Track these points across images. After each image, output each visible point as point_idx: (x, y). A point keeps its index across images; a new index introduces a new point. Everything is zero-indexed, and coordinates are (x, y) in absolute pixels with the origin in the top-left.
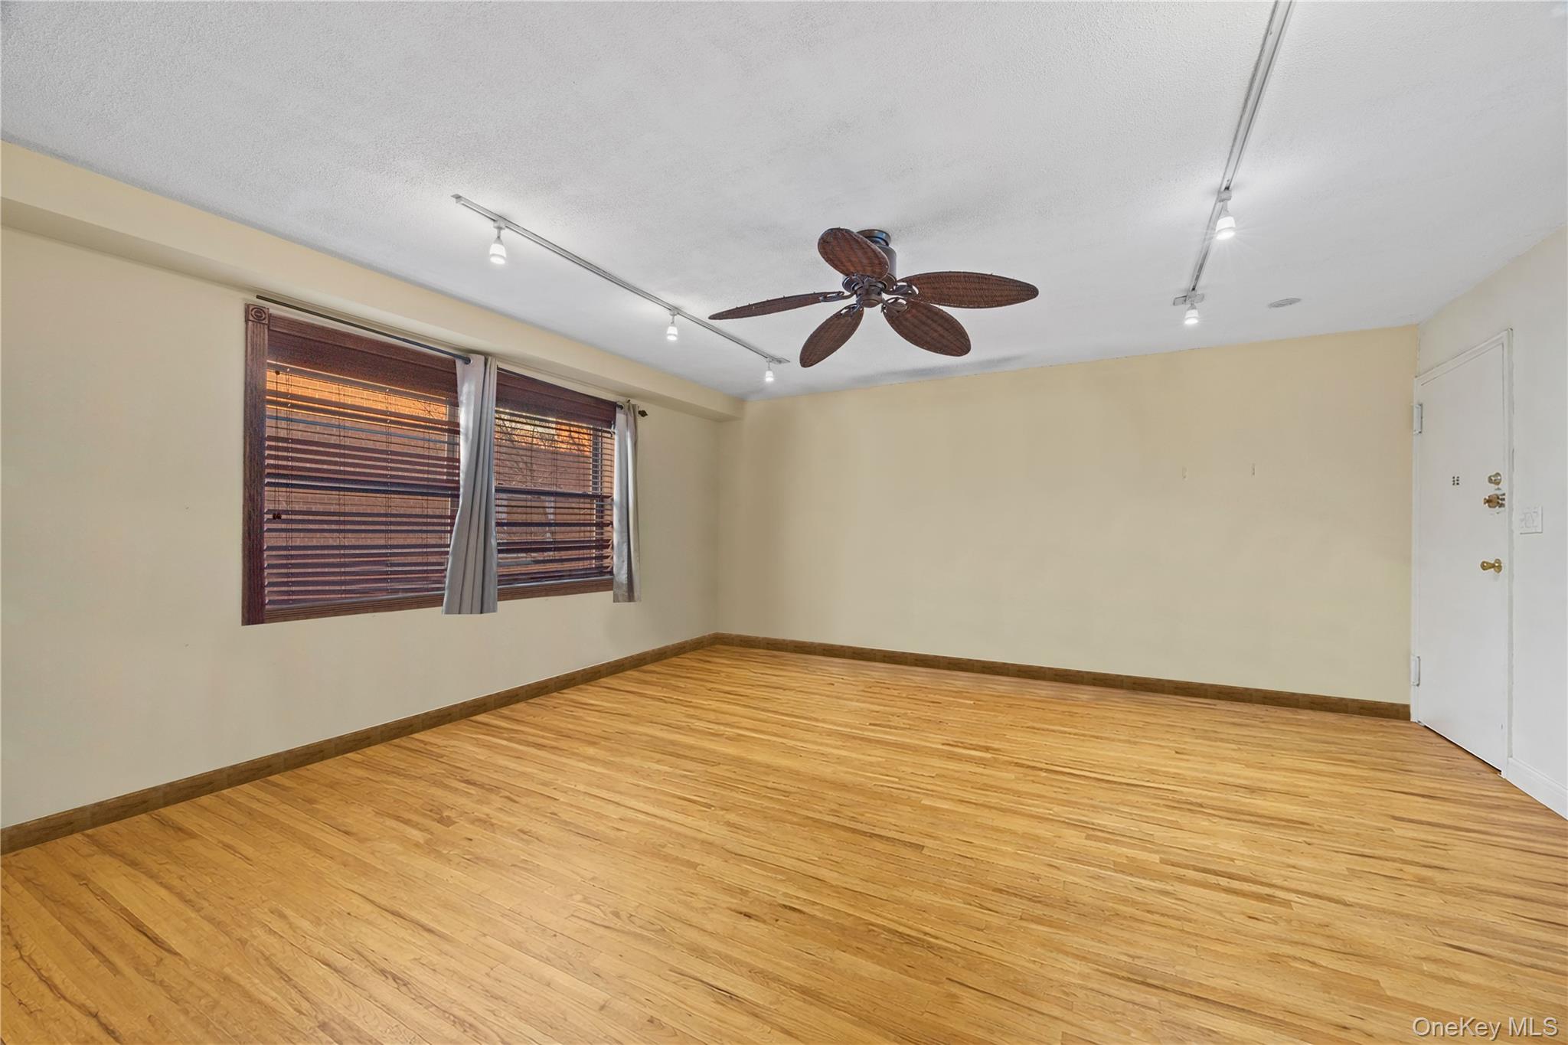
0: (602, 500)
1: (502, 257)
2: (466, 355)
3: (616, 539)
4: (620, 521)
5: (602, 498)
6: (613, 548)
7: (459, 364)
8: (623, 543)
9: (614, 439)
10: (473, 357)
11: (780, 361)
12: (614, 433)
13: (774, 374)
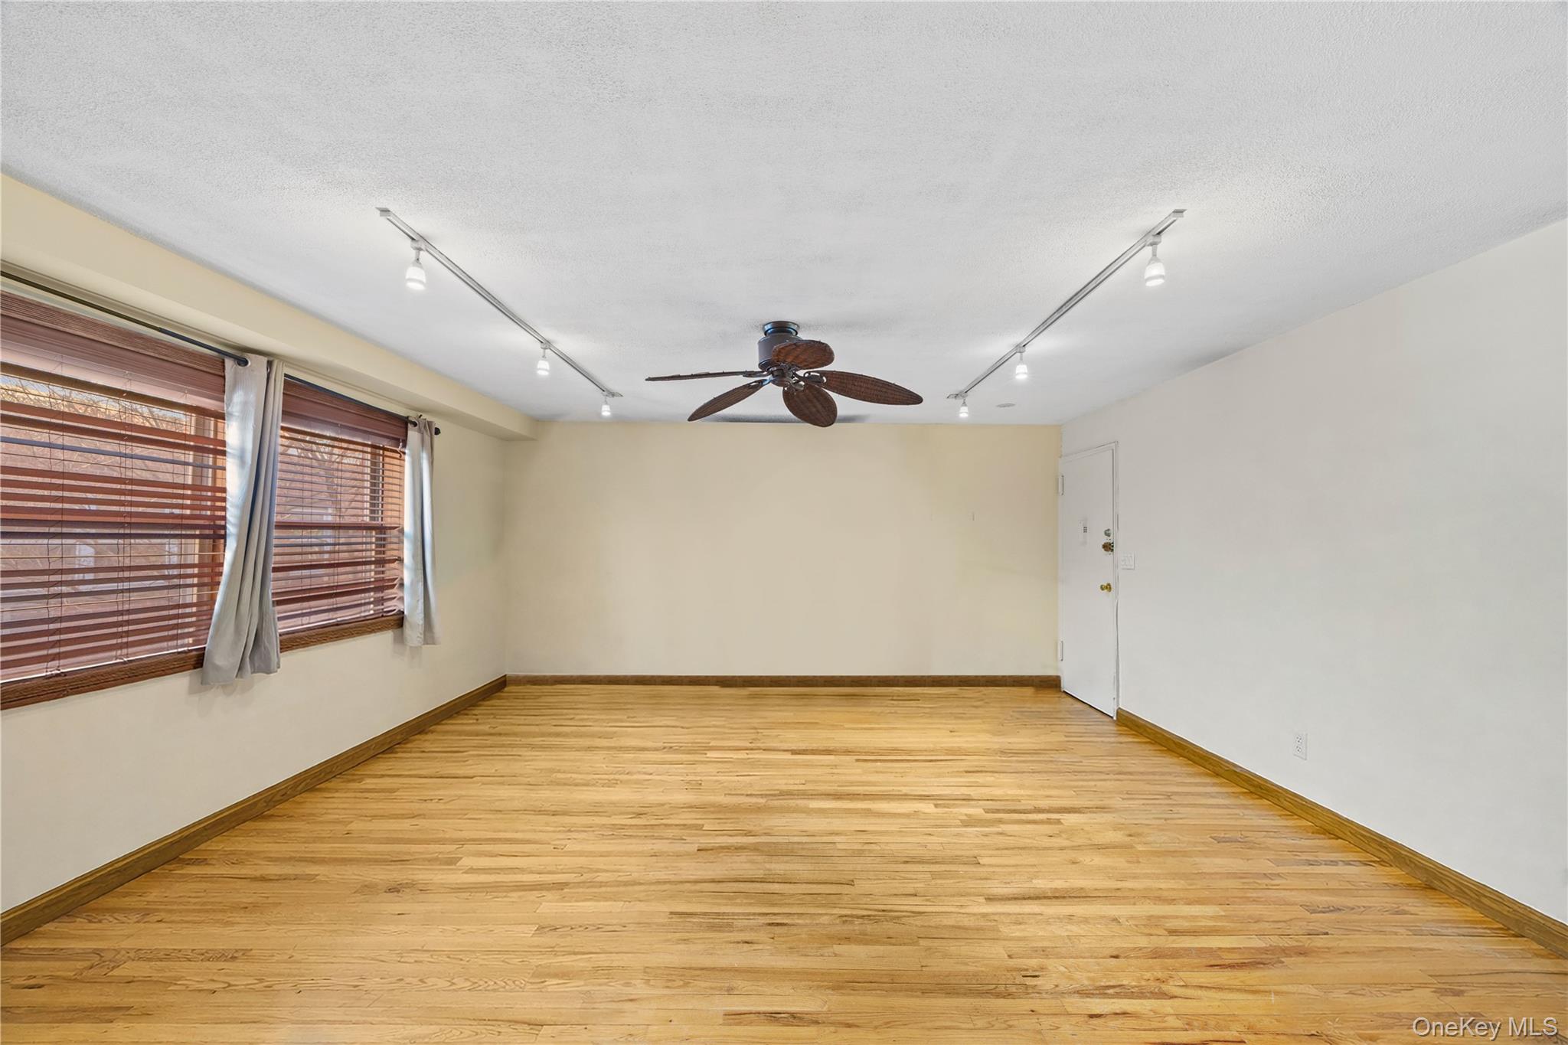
0: (383, 532)
1: (420, 282)
2: (241, 355)
3: (407, 577)
4: (414, 557)
5: (381, 529)
6: (402, 585)
7: (229, 363)
8: (418, 581)
9: (404, 460)
10: (252, 359)
11: (613, 395)
12: (404, 453)
13: (611, 408)
